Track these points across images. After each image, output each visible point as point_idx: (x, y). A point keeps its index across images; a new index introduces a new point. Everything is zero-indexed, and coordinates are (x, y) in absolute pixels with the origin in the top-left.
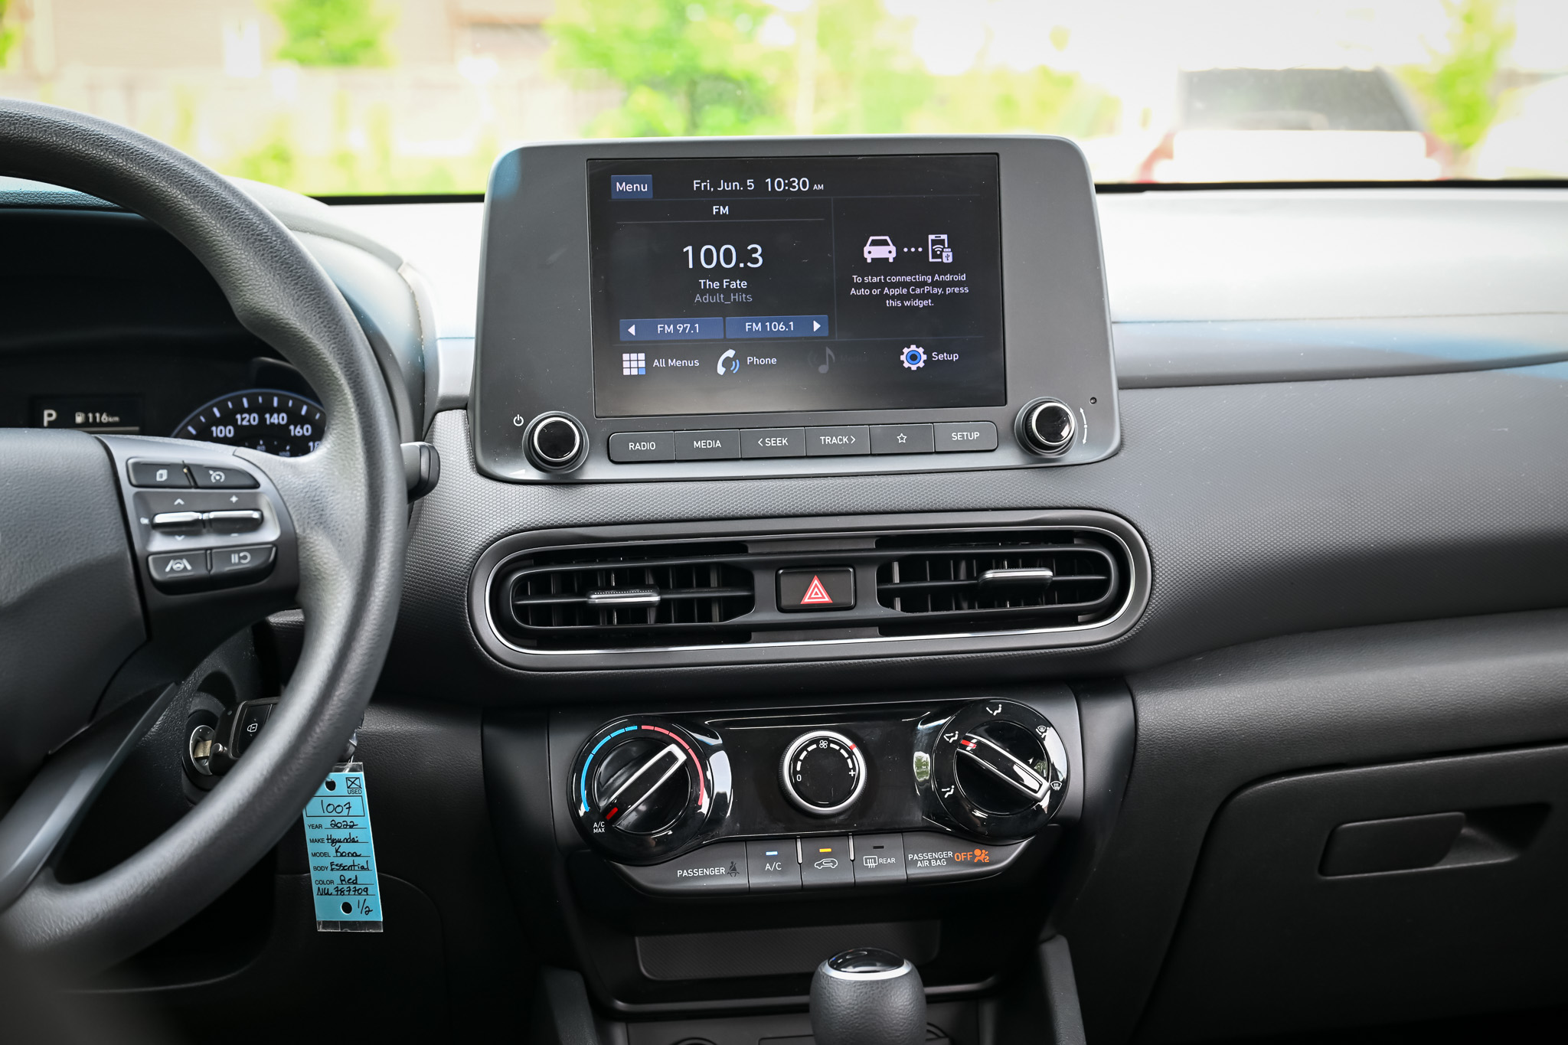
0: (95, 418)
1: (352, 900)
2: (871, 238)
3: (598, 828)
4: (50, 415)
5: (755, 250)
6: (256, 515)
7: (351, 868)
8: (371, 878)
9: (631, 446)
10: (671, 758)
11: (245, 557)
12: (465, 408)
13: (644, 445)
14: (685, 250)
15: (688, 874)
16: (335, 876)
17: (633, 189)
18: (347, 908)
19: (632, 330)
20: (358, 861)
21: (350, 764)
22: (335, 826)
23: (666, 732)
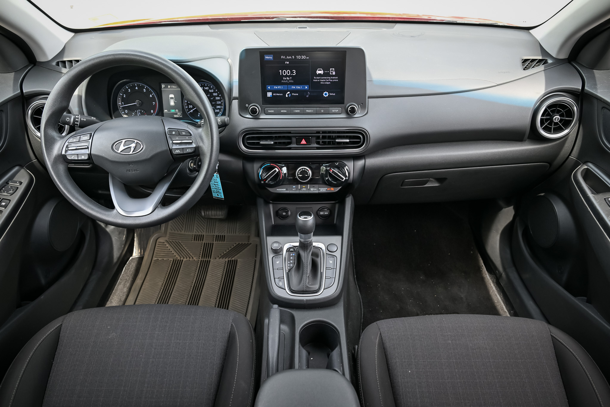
0: (172, 87)
1: (219, 194)
2: (318, 69)
3: (262, 182)
4: (163, 86)
5: (294, 71)
6: (191, 141)
7: (218, 189)
8: (221, 191)
9: (269, 111)
10: (275, 171)
11: (189, 150)
12: (238, 99)
13: (272, 111)
14: (280, 71)
15: (279, 190)
16: (216, 190)
17: (269, 58)
18: (218, 195)
19: (269, 88)
20: (219, 188)
21: (216, 173)
22: (215, 182)
23: (275, 165)
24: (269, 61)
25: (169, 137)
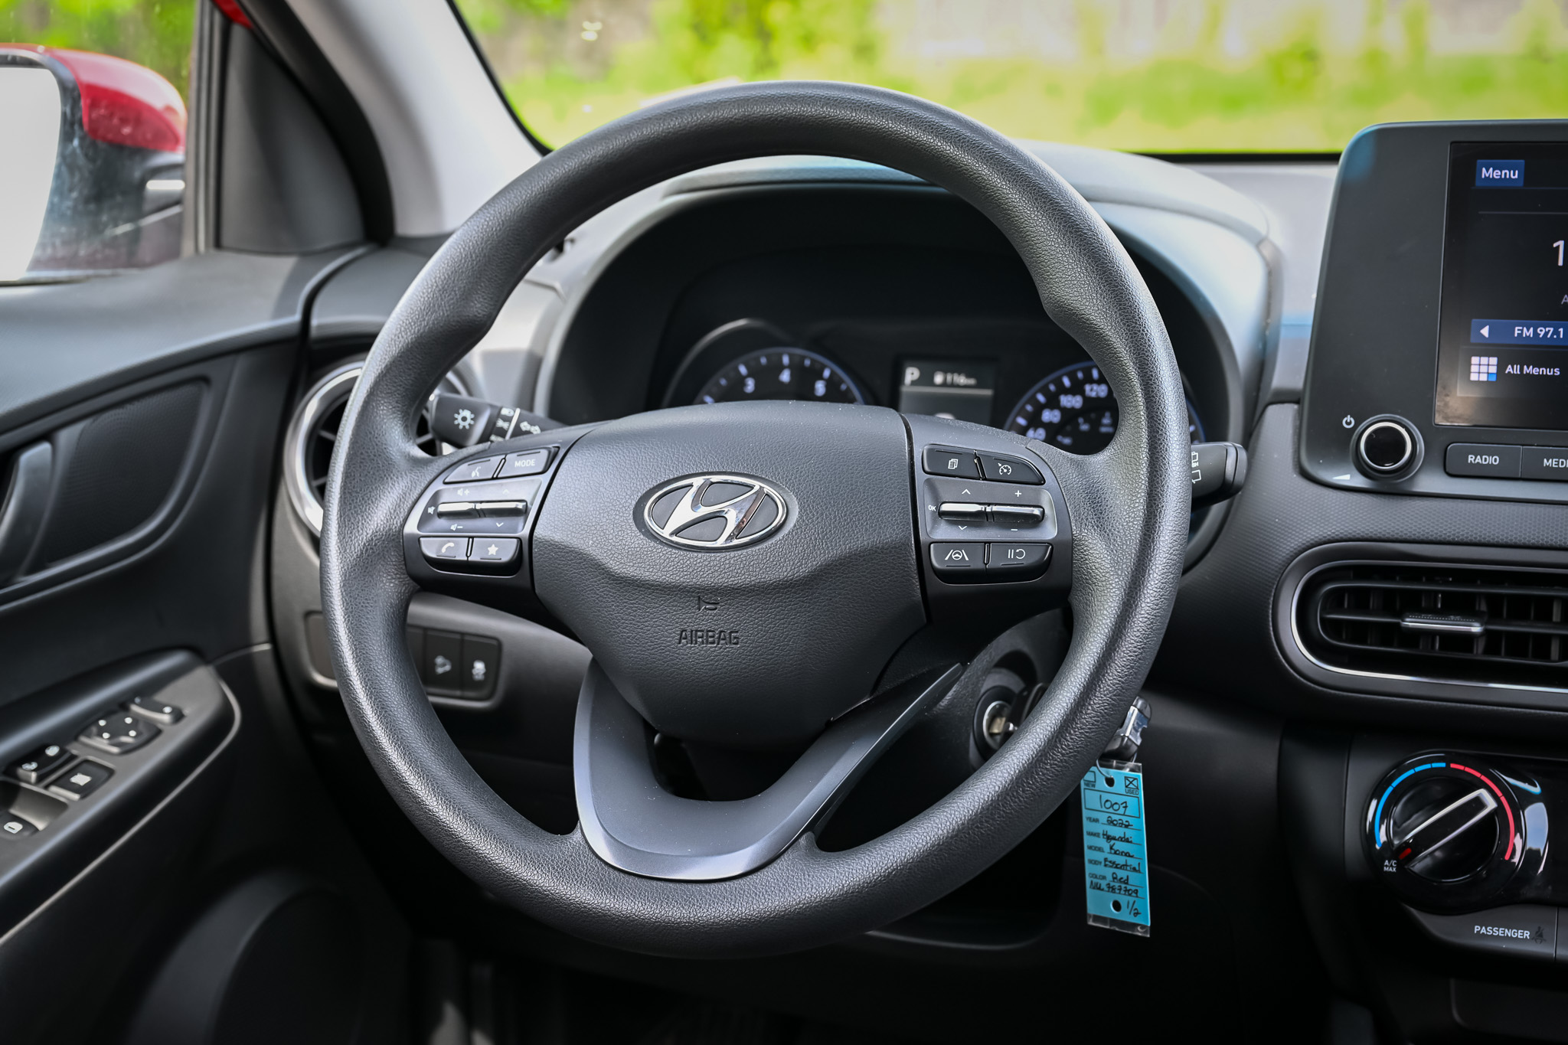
1: (1123, 899)
3: (1390, 867)
4: (913, 374)
6: (1037, 511)
7: (1124, 867)
8: (1142, 881)
9: (1471, 458)
10: (1478, 804)
11: (1021, 554)
12: (1297, 402)
13: (1486, 459)
14: (1555, 245)
15: (1487, 931)
16: (1108, 872)
17: (1501, 176)
18: (1117, 906)
19: (1485, 331)
20: (1130, 861)
21: (1132, 764)
22: (1111, 822)
23: (1478, 774)
24: (1499, 192)
25: (928, 480)
